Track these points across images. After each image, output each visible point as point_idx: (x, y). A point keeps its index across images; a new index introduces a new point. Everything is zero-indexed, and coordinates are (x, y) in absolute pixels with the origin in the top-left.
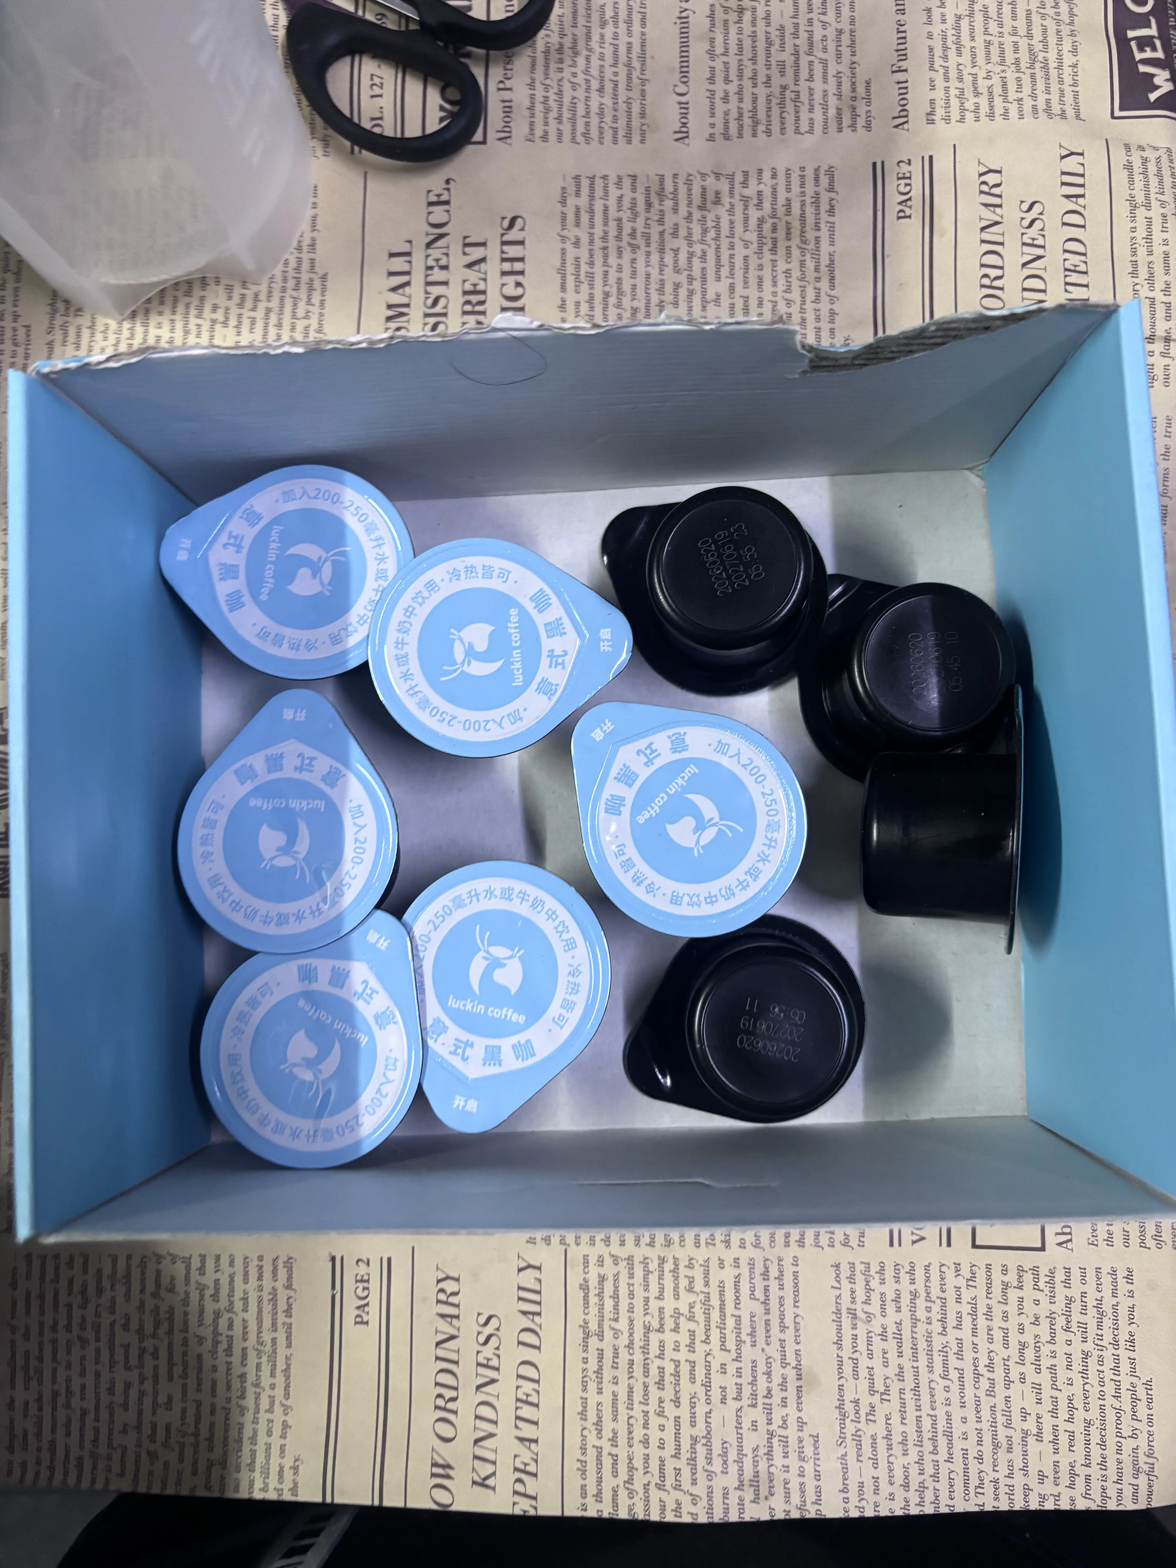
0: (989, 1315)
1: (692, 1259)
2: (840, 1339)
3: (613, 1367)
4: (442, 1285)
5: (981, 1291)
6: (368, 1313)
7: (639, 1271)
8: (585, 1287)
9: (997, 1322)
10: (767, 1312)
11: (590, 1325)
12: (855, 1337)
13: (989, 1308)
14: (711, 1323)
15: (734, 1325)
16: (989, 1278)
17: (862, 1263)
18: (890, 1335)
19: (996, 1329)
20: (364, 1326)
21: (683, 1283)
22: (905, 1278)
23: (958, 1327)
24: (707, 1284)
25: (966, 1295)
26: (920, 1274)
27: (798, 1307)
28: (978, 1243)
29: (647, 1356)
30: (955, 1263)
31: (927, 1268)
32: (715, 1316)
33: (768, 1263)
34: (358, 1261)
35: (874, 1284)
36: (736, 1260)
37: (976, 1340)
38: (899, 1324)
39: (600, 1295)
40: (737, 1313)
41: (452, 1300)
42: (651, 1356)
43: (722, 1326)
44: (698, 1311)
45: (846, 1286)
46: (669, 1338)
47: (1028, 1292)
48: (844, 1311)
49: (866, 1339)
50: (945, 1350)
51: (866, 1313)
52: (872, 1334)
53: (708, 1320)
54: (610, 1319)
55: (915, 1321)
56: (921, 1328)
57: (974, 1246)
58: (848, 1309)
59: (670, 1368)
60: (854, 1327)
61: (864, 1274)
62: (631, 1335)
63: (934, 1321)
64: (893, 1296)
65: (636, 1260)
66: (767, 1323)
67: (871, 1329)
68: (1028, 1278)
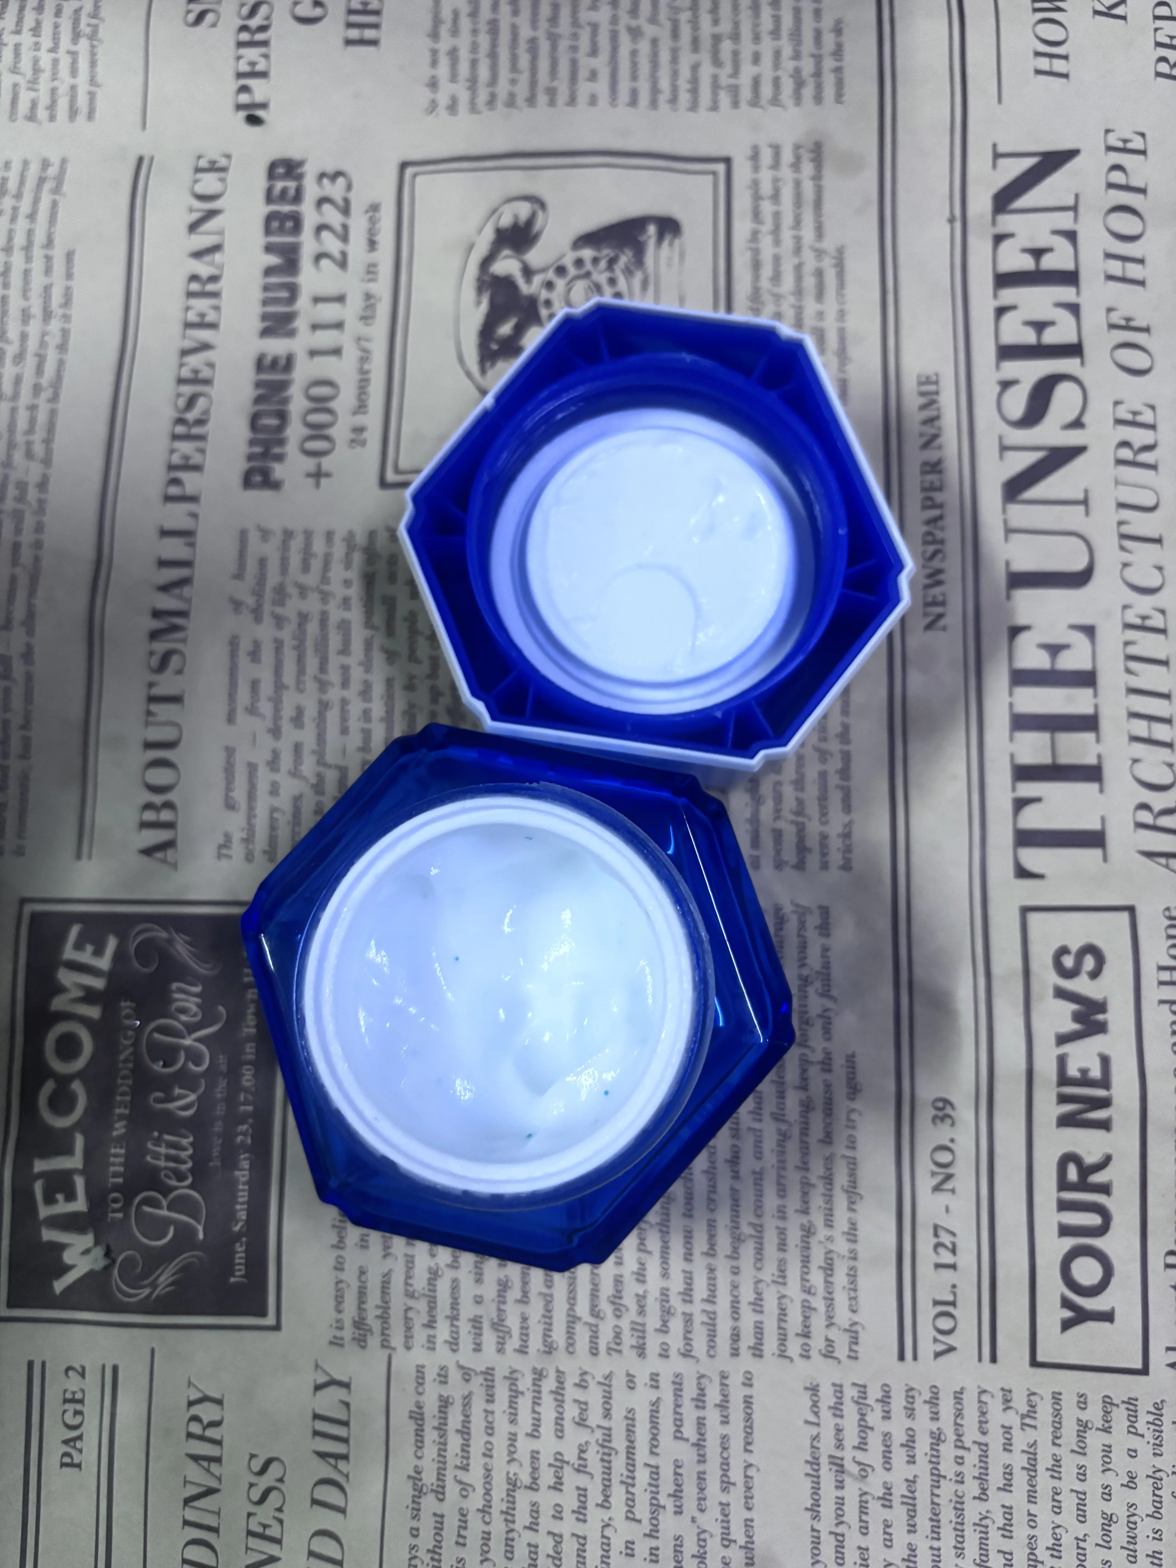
0: (1055, 1470)
1: (585, 1373)
2: (816, 1504)
3: (457, 1543)
4: (196, 1410)
5: (1044, 1435)
6: (80, 1451)
7: (502, 1392)
8: (417, 1416)
9: (1069, 1480)
10: (702, 1459)
11: (423, 1475)
12: (840, 1502)
13: (1057, 1461)
14: (613, 1476)
15: (649, 1480)
16: (1057, 1413)
17: (854, 1384)
18: (896, 1500)
19: (1065, 1492)
20: (75, 1470)
21: (571, 1412)
22: (923, 1411)
23: (1007, 1488)
24: (607, 1414)
25: (1020, 1440)
26: (946, 1407)
27: (751, 1452)
28: (1040, 1358)
29: (511, 1526)
30: (1003, 1389)
31: (958, 1396)
32: (619, 1464)
33: (704, 1381)
34: (69, 1369)
35: (874, 1418)
36: (654, 1379)
37: (1034, 1509)
38: (911, 1482)
39: (441, 1428)
40: (653, 1461)
41: (211, 1433)
42: (518, 1526)
43: (630, 1481)
44: (593, 1457)
45: (828, 1420)
46: (546, 1499)
47: (1120, 1438)
48: (824, 1461)
49: (858, 1506)
50: (984, 1522)
51: (859, 1463)
52: (868, 1498)
53: (608, 1471)
54: (457, 1467)
55: (937, 1477)
56: (947, 1490)
57: (1034, 1363)
58: (831, 1457)
59: (546, 1545)
60: (840, 1485)
61: (857, 1403)
62: (488, 1492)
63: (968, 1479)
64: (903, 1439)
65: (499, 1375)
66: (701, 1477)
67: (865, 1489)
68: (1120, 1416)
